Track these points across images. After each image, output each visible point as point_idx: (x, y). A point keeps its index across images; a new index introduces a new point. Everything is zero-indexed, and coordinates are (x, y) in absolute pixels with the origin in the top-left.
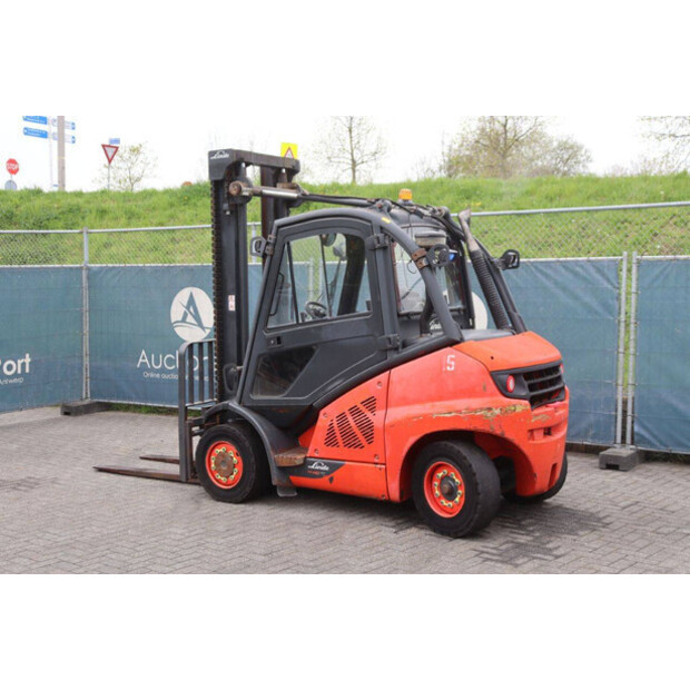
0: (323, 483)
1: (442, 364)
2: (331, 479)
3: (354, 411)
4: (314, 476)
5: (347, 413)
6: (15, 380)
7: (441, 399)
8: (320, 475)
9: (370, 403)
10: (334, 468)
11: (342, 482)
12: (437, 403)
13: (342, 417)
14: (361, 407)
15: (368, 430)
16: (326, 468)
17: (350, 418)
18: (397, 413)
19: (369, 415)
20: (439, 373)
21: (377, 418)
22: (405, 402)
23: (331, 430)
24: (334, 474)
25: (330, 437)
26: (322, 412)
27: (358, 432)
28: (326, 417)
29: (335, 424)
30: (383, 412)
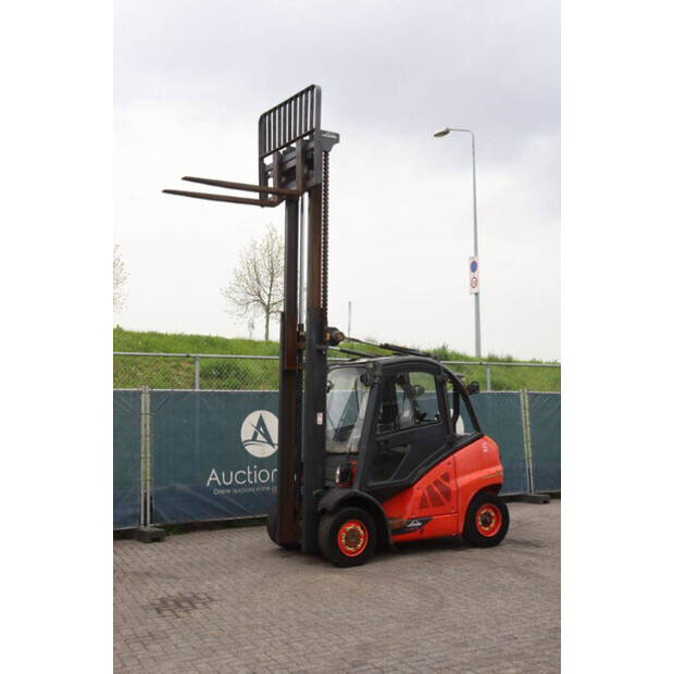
0: (417, 535)
1: (481, 449)
2: (421, 532)
3: (437, 483)
4: (410, 532)
5: (432, 485)
8: (415, 529)
9: (446, 477)
10: (424, 522)
11: (431, 531)
12: (483, 471)
13: (429, 488)
14: (440, 480)
15: (447, 493)
16: (419, 524)
17: (435, 489)
18: (463, 480)
19: (446, 484)
20: (480, 453)
21: (451, 485)
22: (466, 472)
23: (423, 498)
24: (425, 528)
25: (423, 504)
26: (415, 488)
27: (442, 496)
28: (419, 490)
29: (426, 493)
30: (454, 481)
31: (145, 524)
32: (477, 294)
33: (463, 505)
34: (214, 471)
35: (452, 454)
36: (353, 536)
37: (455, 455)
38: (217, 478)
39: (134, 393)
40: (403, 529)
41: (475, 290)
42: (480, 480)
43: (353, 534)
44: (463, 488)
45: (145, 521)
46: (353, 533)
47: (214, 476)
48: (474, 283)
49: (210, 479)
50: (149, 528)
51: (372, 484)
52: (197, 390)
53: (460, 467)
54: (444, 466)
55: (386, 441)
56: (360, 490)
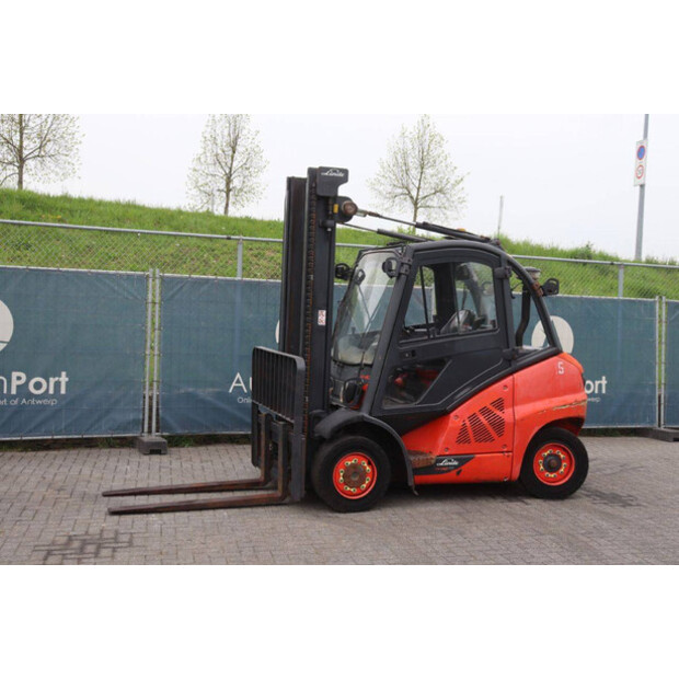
0: (451, 477)
1: (555, 370)
2: (459, 473)
3: (484, 411)
4: (443, 472)
5: (478, 413)
6: (45, 401)
7: (555, 395)
8: (449, 469)
10: (462, 462)
11: (470, 473)
12: (554, 399)
13: (473, 417)
14: (491, 407)
15: (499, 426)
16: (456, 463)
17: (482, 418)
18: (523, 410)
19: (498, 413)
20: (553, 375)
21: (506, 415)
22: (528, 400)
23: (464, 429)
24: (462, 468)
25: (463, 436)
26: (452, 415)
27: (490, 429)
28: (458, 418)
29: (468, 423)
30: (511, 410)
31: (150, 432)
32: (642, 186)
33: (520, 442)
34: (238, 376)
35: (511, 374)
36: (356, 473)
37: (515, 375)
38: (242, 384)
39: (140, 277)
40: (431, 468)
41: (641, 181)
42: (549, 411)
43: (355, 471)
44: (522, 420)
45: (150, 427)
46: (355, 469)
47: (238, 382)
48: (640, 172)
49: (234, 384)
50: (155, 437)
51: (388, 407)
52: (238, 278)
53: (521, 392)
54: (498, 389)
55: (413, 353)
56: (370, 414)
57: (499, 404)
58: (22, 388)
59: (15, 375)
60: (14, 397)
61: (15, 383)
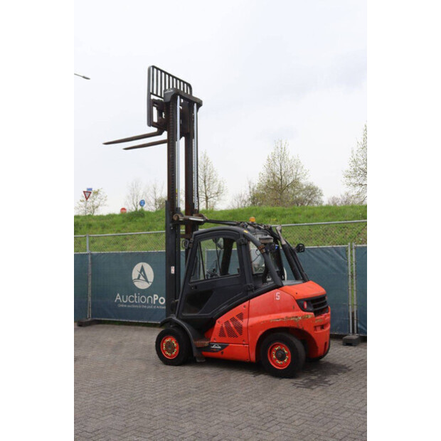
0: (218, 355)
1: (274, 297)
2: (222, 353)
3: (233, 320)
4: (214, 352)
5: (230, 321)
7: (274, 313)
8: (217, 351)
10: (223, 347)
11: (227, 354)
12: (272, 315)
13: (227, 323)
14: (236, 318)
15: (240, 329)
16: (219, 347)
17: (231, 323)
18: (254, 320)
19: (240, 321)
21: (244, 323)
22: (257, 315)
23: (222, 328)
24: (224, 350)
26: (217, 321)
27: (235, 330)
28: (220, 323)
29: (224, 326)
30: (247, 320)
33: (253, 339)
40: (208, 348)
42: (268, 322)
43: (170, 345)
44: (251, 326)
53: (253, 309)
54: (241, 308)
55: (196, 287)
56: (177, 317)
57: (241, 316)
58: (157, 301)
59: (155, 295)
60: (154, 305)
61: (155, 299)
